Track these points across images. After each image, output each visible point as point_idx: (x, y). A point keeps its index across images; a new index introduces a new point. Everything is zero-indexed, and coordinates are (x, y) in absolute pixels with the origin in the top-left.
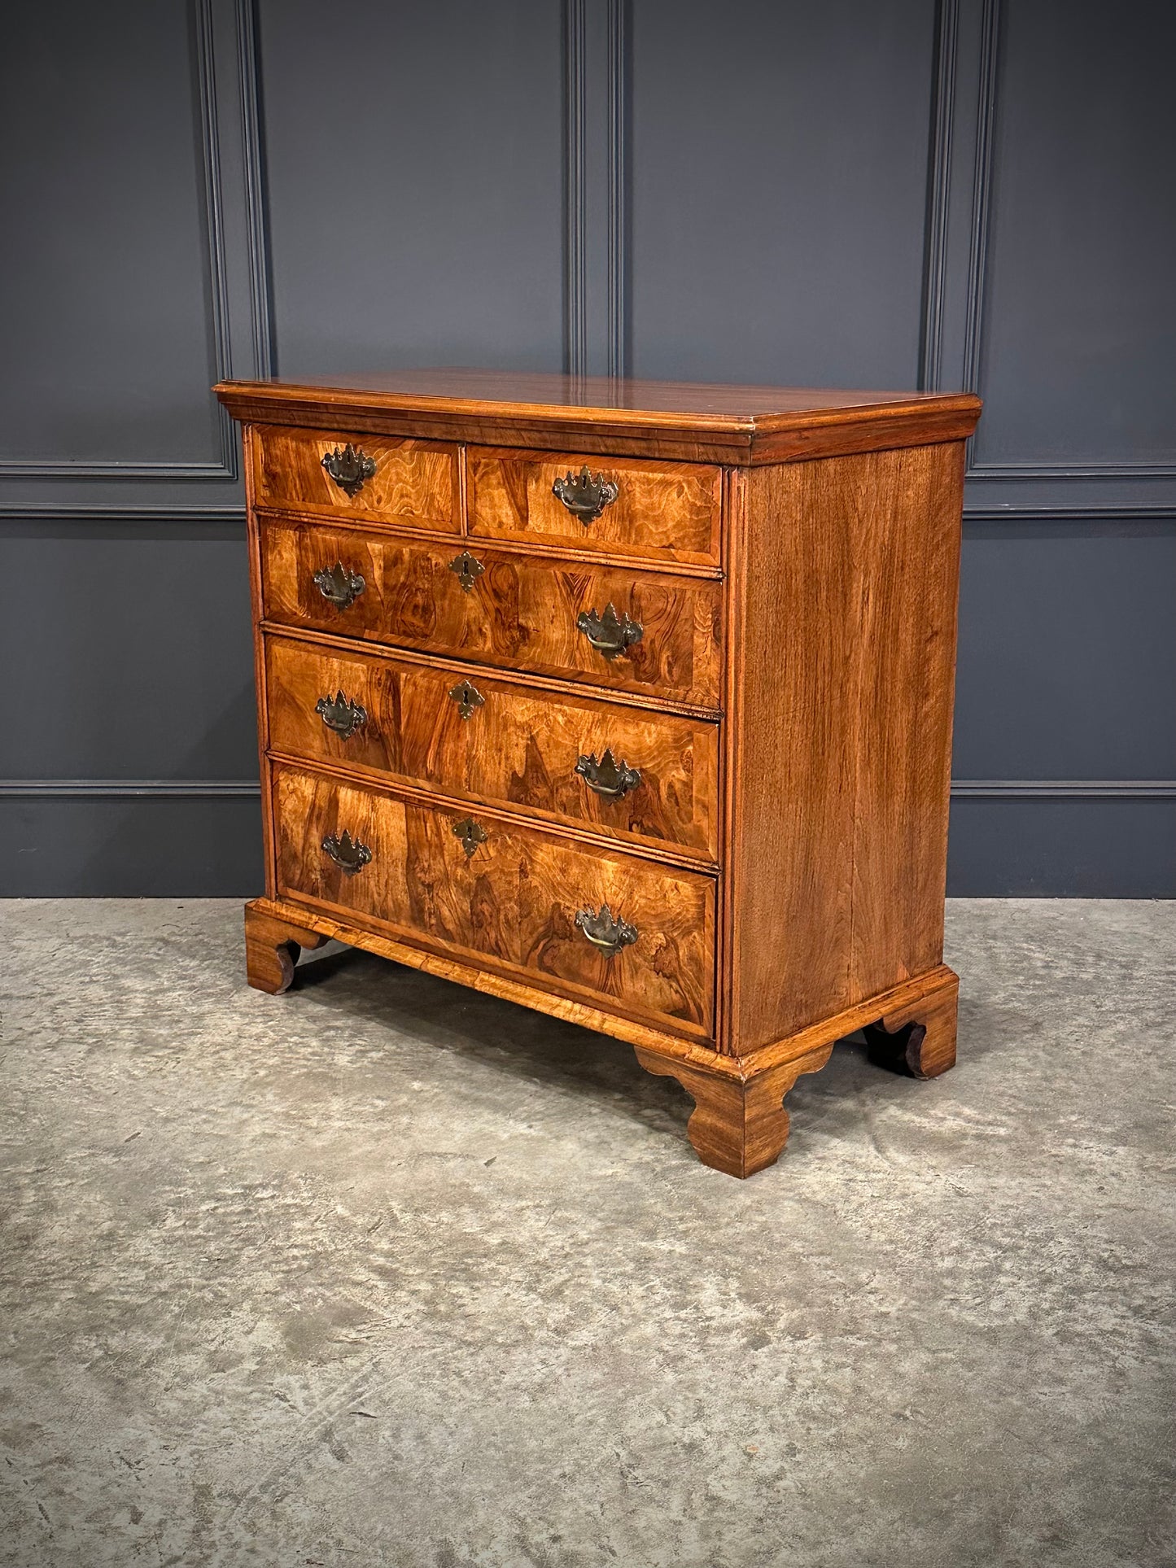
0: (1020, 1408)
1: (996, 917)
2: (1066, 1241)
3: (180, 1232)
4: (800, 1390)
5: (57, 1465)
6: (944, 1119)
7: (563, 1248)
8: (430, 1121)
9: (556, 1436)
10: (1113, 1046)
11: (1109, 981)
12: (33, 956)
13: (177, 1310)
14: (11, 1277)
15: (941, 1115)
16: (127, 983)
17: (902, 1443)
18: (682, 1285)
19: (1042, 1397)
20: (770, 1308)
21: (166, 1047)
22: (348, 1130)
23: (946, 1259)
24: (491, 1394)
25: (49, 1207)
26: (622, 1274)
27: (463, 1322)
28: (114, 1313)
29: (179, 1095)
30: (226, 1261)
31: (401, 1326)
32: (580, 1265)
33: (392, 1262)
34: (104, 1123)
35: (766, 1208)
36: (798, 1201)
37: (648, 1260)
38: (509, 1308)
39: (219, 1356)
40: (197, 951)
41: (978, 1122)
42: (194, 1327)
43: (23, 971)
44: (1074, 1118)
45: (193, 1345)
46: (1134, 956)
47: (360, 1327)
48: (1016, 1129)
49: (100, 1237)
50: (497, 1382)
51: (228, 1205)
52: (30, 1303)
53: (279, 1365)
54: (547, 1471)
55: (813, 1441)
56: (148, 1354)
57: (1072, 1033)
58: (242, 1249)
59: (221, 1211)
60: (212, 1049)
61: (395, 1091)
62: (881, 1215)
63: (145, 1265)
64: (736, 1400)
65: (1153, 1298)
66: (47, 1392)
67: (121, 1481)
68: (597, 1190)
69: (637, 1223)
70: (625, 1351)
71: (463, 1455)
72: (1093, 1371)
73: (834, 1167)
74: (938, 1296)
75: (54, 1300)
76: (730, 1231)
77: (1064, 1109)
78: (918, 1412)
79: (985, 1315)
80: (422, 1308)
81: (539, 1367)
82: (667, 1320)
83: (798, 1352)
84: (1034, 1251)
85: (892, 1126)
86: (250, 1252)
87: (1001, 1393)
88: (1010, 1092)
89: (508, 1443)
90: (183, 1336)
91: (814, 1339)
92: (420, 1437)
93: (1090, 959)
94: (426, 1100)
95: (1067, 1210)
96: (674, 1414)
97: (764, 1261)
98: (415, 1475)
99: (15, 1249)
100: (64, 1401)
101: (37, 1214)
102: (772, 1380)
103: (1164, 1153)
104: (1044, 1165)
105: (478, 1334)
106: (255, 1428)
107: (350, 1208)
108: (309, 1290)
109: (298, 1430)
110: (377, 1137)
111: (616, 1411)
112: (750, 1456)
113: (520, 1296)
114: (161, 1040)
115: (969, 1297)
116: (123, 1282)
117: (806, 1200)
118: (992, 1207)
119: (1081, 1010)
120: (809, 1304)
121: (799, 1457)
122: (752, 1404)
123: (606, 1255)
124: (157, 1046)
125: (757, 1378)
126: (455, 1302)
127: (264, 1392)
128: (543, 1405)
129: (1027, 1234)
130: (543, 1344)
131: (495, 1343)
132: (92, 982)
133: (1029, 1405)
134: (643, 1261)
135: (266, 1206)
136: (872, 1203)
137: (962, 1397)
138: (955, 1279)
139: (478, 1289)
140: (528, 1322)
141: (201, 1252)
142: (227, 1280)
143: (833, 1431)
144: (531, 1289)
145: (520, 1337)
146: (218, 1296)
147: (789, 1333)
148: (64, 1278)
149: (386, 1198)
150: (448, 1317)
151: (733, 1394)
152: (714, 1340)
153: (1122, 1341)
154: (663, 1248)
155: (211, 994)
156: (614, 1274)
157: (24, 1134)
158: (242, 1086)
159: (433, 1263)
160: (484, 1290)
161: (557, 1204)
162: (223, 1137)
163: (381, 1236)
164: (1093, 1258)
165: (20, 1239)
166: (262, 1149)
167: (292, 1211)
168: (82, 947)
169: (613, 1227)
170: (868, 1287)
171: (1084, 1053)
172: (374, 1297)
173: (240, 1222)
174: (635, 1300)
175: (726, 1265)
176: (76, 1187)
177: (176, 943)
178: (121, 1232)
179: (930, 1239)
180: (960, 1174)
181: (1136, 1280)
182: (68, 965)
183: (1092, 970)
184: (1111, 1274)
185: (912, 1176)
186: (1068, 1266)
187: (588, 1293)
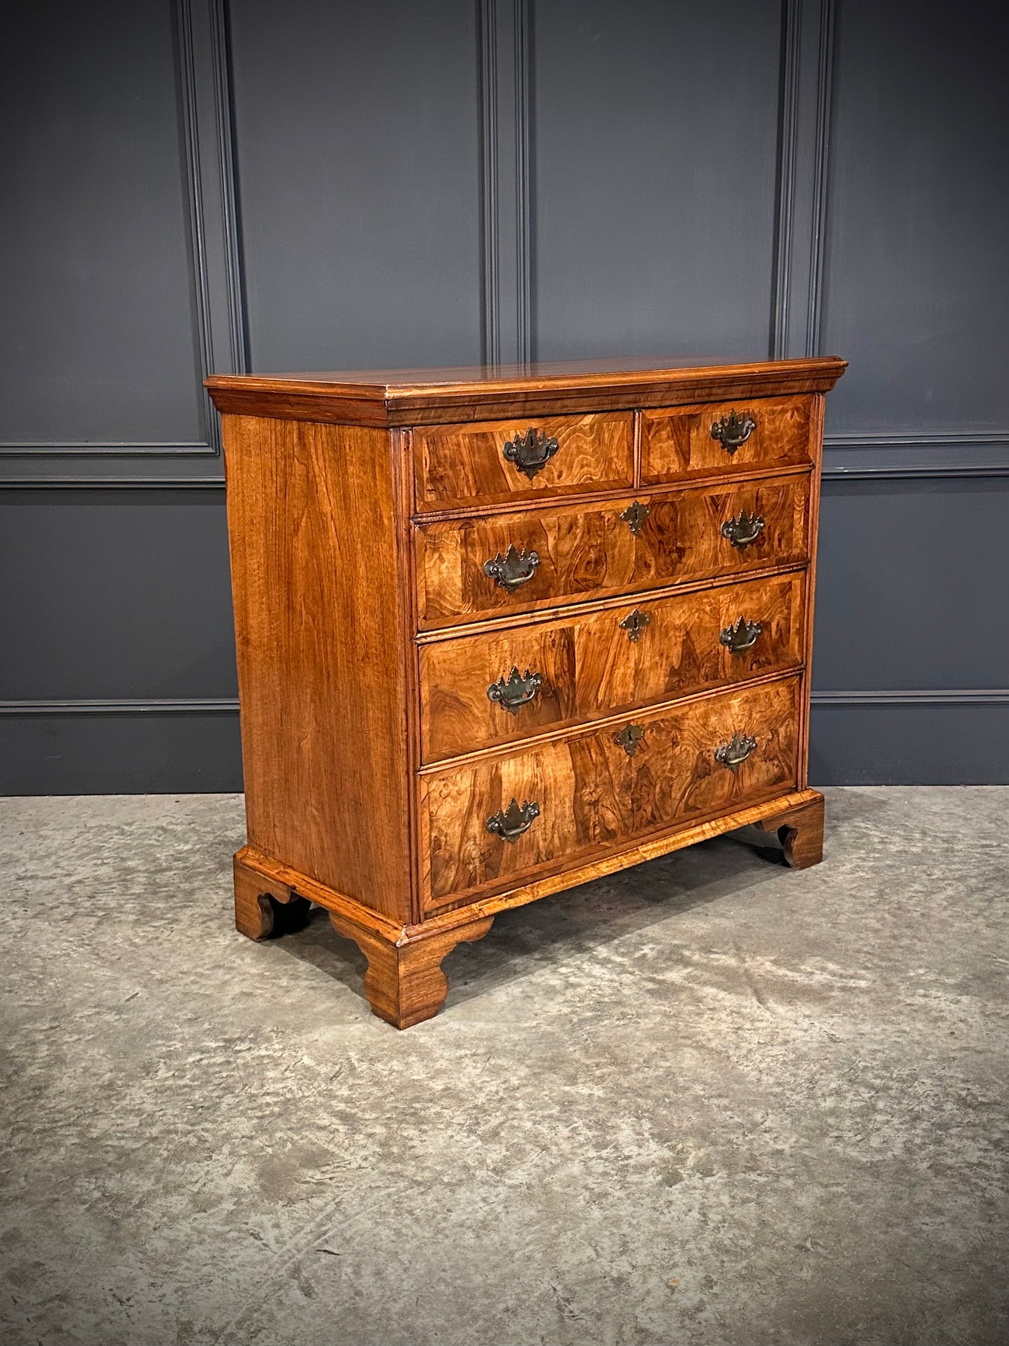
0: (907, 1238)
1: (836, 801)
2: (928, 1081)
3: (170, 1082)
4: (711, 1225)
5: (57, 1302)
6: (812, 973)
7: (497, 1093)
9: (499, 1272)
10: (945, 908)
11: (935, 854)
12: (56, 843)
13: (165, 1154)
14: (24, 1124)
15: (810, 970)
17: (806, 1274)
18: (601, 1125)
19: (924, 1227)
20: (680, 1147)
21: (162, 919)
22: (313, 988)
23: (828, 1099)
24: (438, 1231)
25: (59, 1060)
26: (550, 1116)
27: (413, 1163)
28: (111, 1157)
29: (172, 960)
30: (208, 1108)
31: (360, 1167)
32: (513, 1108)
33: (351, 1107)
34: (109, 985)
35: (669, 1054)
36: (696, 1048)
37: (571, 1103)
38: (454, 1150)
39: (201, 1197)
40: (190, 837)
41: (841, 976)
42: (180, 1169)
43: (48, 856)
44: (921, 971)
45: (179, 1186)
47: (324, 1169)
48: (874, 982)
49: (102, 1087)
50: (445, 1219)
51: (211, 1057)
52: (40, 1148)
53: (254, 1205)
54: (493, 1305)
55: (727, 1272)
56: (140, 1196)
57: (910, 898)
58: (222, 1097)
59: (205, 1062)
60: (201, 920)
62: (768, 1060)
63: (139, 1112)
64: (657, 1234)
66: (51, 1232)
67: (113, 1318)
68: (525, 1039)
69: (560, 1069)
70: (555, 1188)
71: (416, 1291)
72: (965, 1201)
73: (724, 1017)
74: (824, 1134)
75: (60, 1145)
76: (640, 1076)
77: (912, 963)
78: (818, 1244)
79: (867, 1151)
80: (378, 1150)
81: (481, 1204)
82: (591, 1159)
83: (707, 1188)
84: (902, 1091)
85: (770, 980)
86: (229, 1099)
87: (888, 1225)
88: (865, 949)
89: (456, 1278)
90: (171, 1178)
91: (720, 1176)
92: (378, 1273)
93: (918, 836)
95: (927, 1053)
96: (602, 1249)
97: (671, 1103)
98: (375, 1310)
99: (29, 1098)
100: (65, 1240)
101: (49, 1066)
102: (686, 1215)
103: (1000, 1001)
104: (901, 1013)
105: (427, 1174)
106: (232, 1266)
107: (315, 1059)
108: (279, 1135)
109: (270, 1268)
111: (550, 1247)
112: (673, 1289)
113: (461, 1137)
114: (158, 912)
115: (851, 1134)
116: (120, 1128)
117: (703, 1047)
118: (862, 1052)
119: (915, 878)
120: (714, 1143)
121: (716, 1289)
122: (670, 1237)
123: (535, 1099)
124: (155, 917)
125: (673, 1213)
126: (406, 1143)
127: (240, 1231)
128: (486, 1241)
129: (895, 1076)
130: (484, 1183)
131: (442, 1182)
132: (103, 864)
133: (914, 1235)
134: (567, 1104)
135: (243, 1058)
136: (759, 1049)
137: (856, 1229)
138: (837, 1117)
139: (425, 1132)
140: (471, 1163)
141: (188, 1100)
142: (208, 1125)
143: (744, 1263)
144: (471, 1131)
145: (464, 1177)
146: (202, 1140)
147: (698, 1171)
148: (69, 1125)
149: (345, 1049)
150: (400, 1159)
151: (653, 1228)
152: (634, 1178)
153: (987, 1173)
154: (583, 1092)
155: (201, 873)
156: (542, 1117)
157: (41, 995)
158: (224, 952)
159: (387, 1108)
160: (430, 1133)
161: (491, 1053)
162: (208, 996)
163: (341, 1084)
164: (953, 1096)
165: (34, 1089)
166: (240, 1006)
167: (265, 1061)
168: (96, 835)
169: (539, 1073)
170: (763, 1127)
171: (922, 915)
172: (336, 1140)
173: (220, 1072)
174: (562, 1141)
175: (639, 1107)
176: (83, 1042)
177: (172, 831)
178: (119, 1082)
179: (812, 1081)
180: (831, 1022)
181: (992, 1116)
182: (85, 850)
183: (920, 845)
184: (971, 1111)
185: (791, 1025)
186: (933, 1104)
187: (521, 1135)
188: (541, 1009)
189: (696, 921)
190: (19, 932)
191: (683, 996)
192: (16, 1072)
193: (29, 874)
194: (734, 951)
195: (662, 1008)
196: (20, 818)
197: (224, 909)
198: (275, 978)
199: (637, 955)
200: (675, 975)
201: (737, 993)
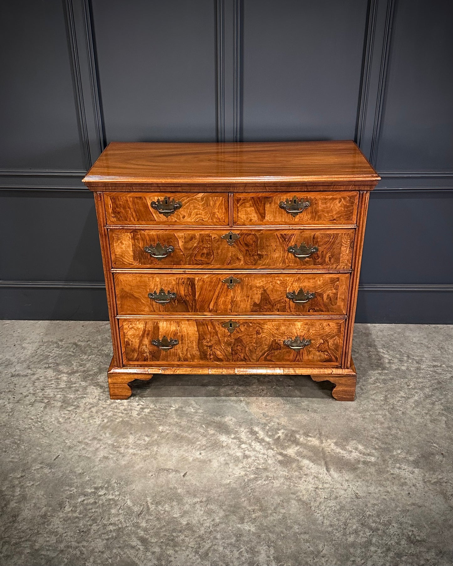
1: (371, 334)
2: (395, 525)
3: (70, 515)
6: (351, 451)
7: (209, 527)
8: (164, 449)
10: (413, 409)
11: (412, 371)
12: (29, 353)
14: (8, 539)
15: (350, 449)
16: (61, 368)
18: (253, 550)
21: (72, 405)
22: (134, 454)
23: (352, 536)
25: (24, 498)
26: (231, 544)
28: (43, 562)
29: (75, 433)
30: (86, 532)
32: (215, 538)
33: (146, 535)
34: (48, 449)
35: (285, 504)
36: (297, 501)
40: (87, 350)
41: (364, 454)
43: (25, 361)
44: (399, 452)
46: (421, 356)
48: (378, 458)
49: (42, 516)
51: (88, 499)
52: (14, 555)
57: (398, 401)
58: (92, 525)
59: (85, 502)
60: (89, 407)
61: (153, 432)
62: (328, 509)
63: (56, 533)
65: (428, 560)
68: (224, 492)
69: (238, 513)
73: (311, 480)
74: (348, 559)
75: (22, 553)
76: (272, 518)
77: (396, 446)
80: (156, 562)
84: (384, 531)
85: (333, 456)
86: (94, 527)
88: (376, 436)
93: (405, 358)
94: (164, 438)
95: (397, 507)
97: (283, 537)
101: (19, 502)
103: (432, 472)
104: (388, 479)
107: (133, 502)
108: (115, 551)
110: (145, 459)
113: (192, 556)
114: (71, 401)
115: (359, 559)
116: (48, 544)
117: (300, 500)
118: (369, 505)
119: (402, 387)
123: (225, 532)
124: (69, 404)
126: (168, 559)
129: (382, 521)
132: (49, 367)
134: (239, 535)
135: (102, 500)
136: (324, 501)
138: (354, 548)
139: (176, 552)
141: (77, 527)
142: (85, 544)
144: (196, 552)
146: (82, 553)
148: (26, 541)
149: (146, 496)
154: (246, 528)
155: (90, 375)
156: (228, 544)
157: (18, 455)
158: (98, 428)
159: (161, 535)
160: (179, 552)
161: (209, 501)
162: (89, 458)
163: (143, 519)
164: (406, 535)
165: (13, 516)
166: (103, 466)
167: (111, 503)
168: (47, 347)
169: (228, 515)
170: (322, 553)
171: (403, 413)
172: (138, 555)
173: (92, 509)
174: (235, 560)
175: (269, 539)
176: (35, 487)
177: (80, 346)
178: (49, 513)
179: (346, 524)
180: (357, 484)
181: (421, 550)
182: (41, 358)
183: (405, 365)
184: (412, 545)
185: (339, 486)
186: (396, 541)
187: (218, 555)
188: (232, 472)
189: (303, 415)
190: (11, 412)
191: (294, 465)
192: (6, 505)
193: (17, 373)
194: (318, 435)
195: (284, 473)
196: (15, 335)
197: (99, 400)
198: (118, 447)
199: (276, 436)
200: (291, 451)
201: (318, 464)
